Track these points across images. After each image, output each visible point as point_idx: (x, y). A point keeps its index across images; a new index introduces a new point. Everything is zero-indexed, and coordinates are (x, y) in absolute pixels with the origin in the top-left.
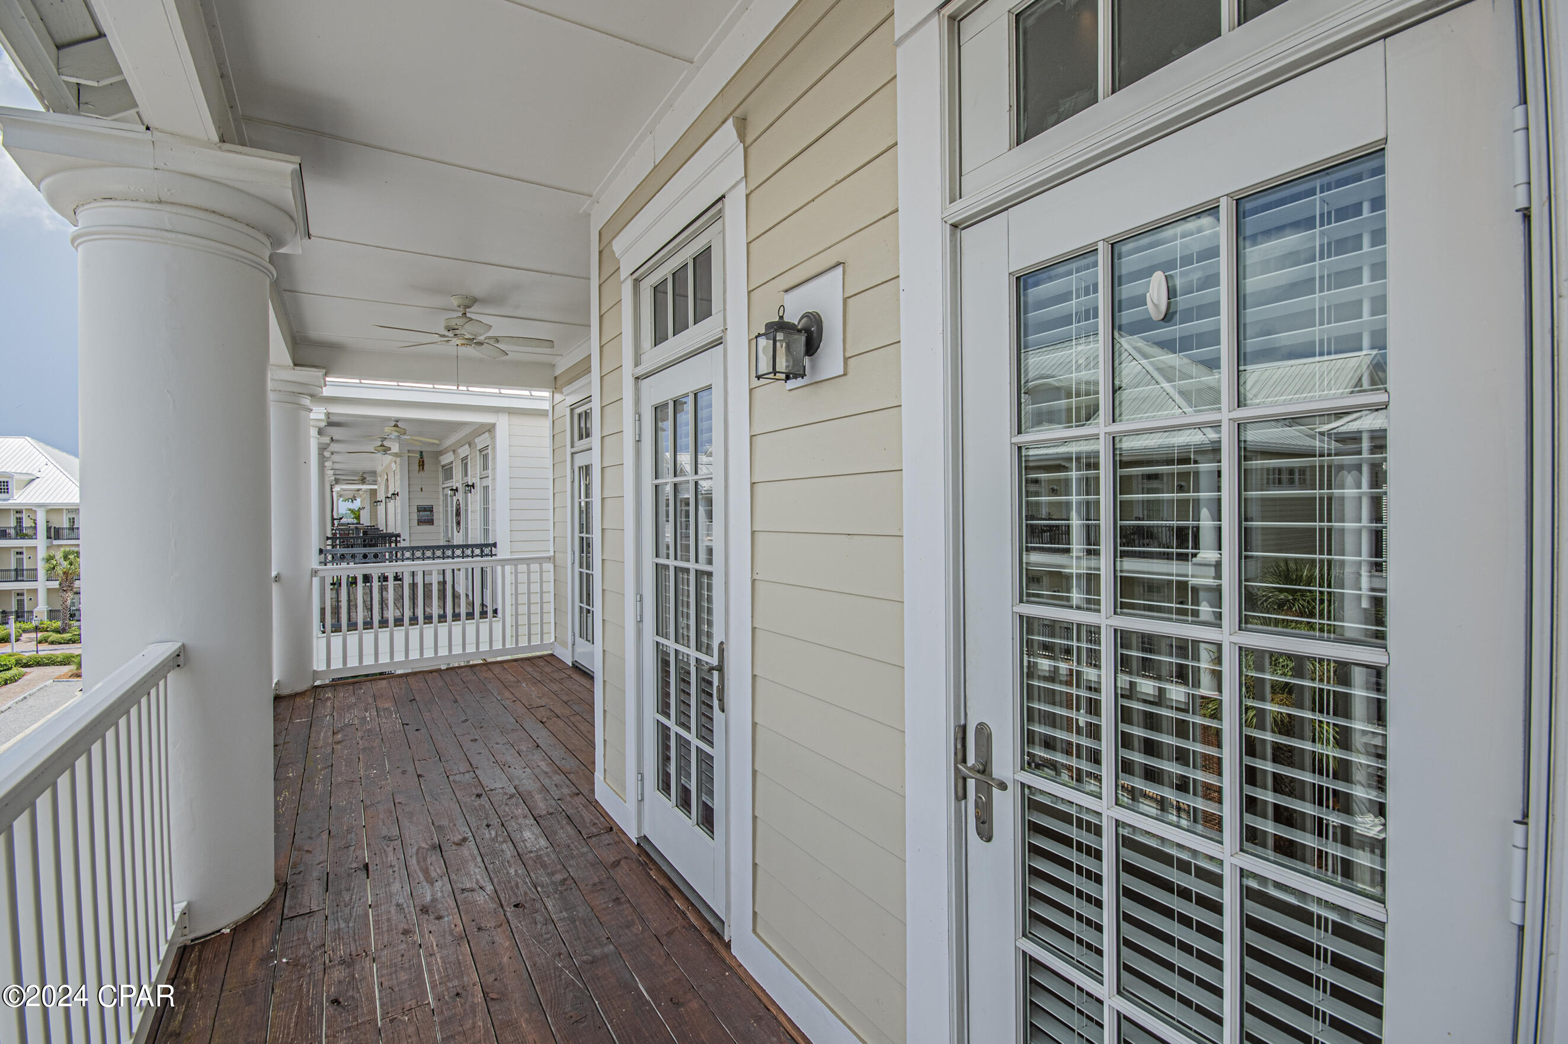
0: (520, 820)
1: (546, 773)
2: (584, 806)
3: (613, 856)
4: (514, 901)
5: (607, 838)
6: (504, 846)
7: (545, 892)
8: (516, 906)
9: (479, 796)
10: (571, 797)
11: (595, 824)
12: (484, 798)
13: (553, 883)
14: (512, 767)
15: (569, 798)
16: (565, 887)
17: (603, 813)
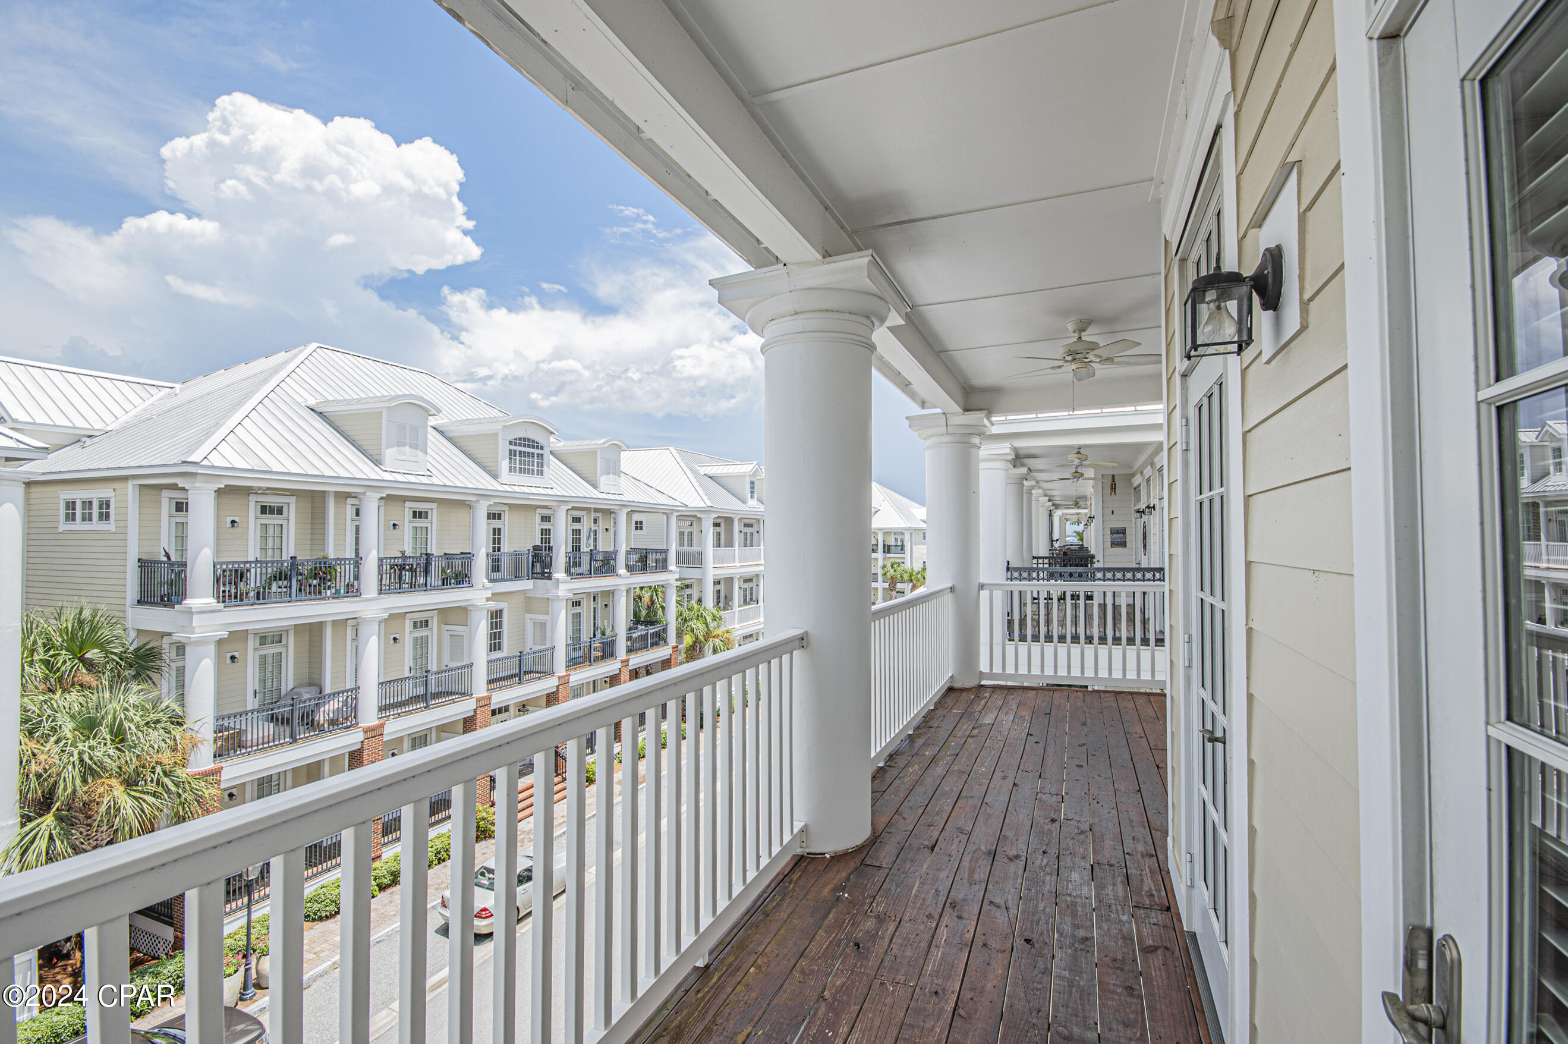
0: (1077, 860)
1: (1131, 821)
2: (1150, 871)
3: (1153, 940)
4: (1028, 935)
5: (1157, 917)
6: (1048, 878)
7: (1060, 941)
8: (1028, 941)
9: (1053, 821)
10: (1142, 856)
11: (1152, 895)
12: (1057, 825)
13: (1074, 936)
14: (1100, 804)
15: (1139, 856)
16: (1082, 947)
17: (1168, 888)
